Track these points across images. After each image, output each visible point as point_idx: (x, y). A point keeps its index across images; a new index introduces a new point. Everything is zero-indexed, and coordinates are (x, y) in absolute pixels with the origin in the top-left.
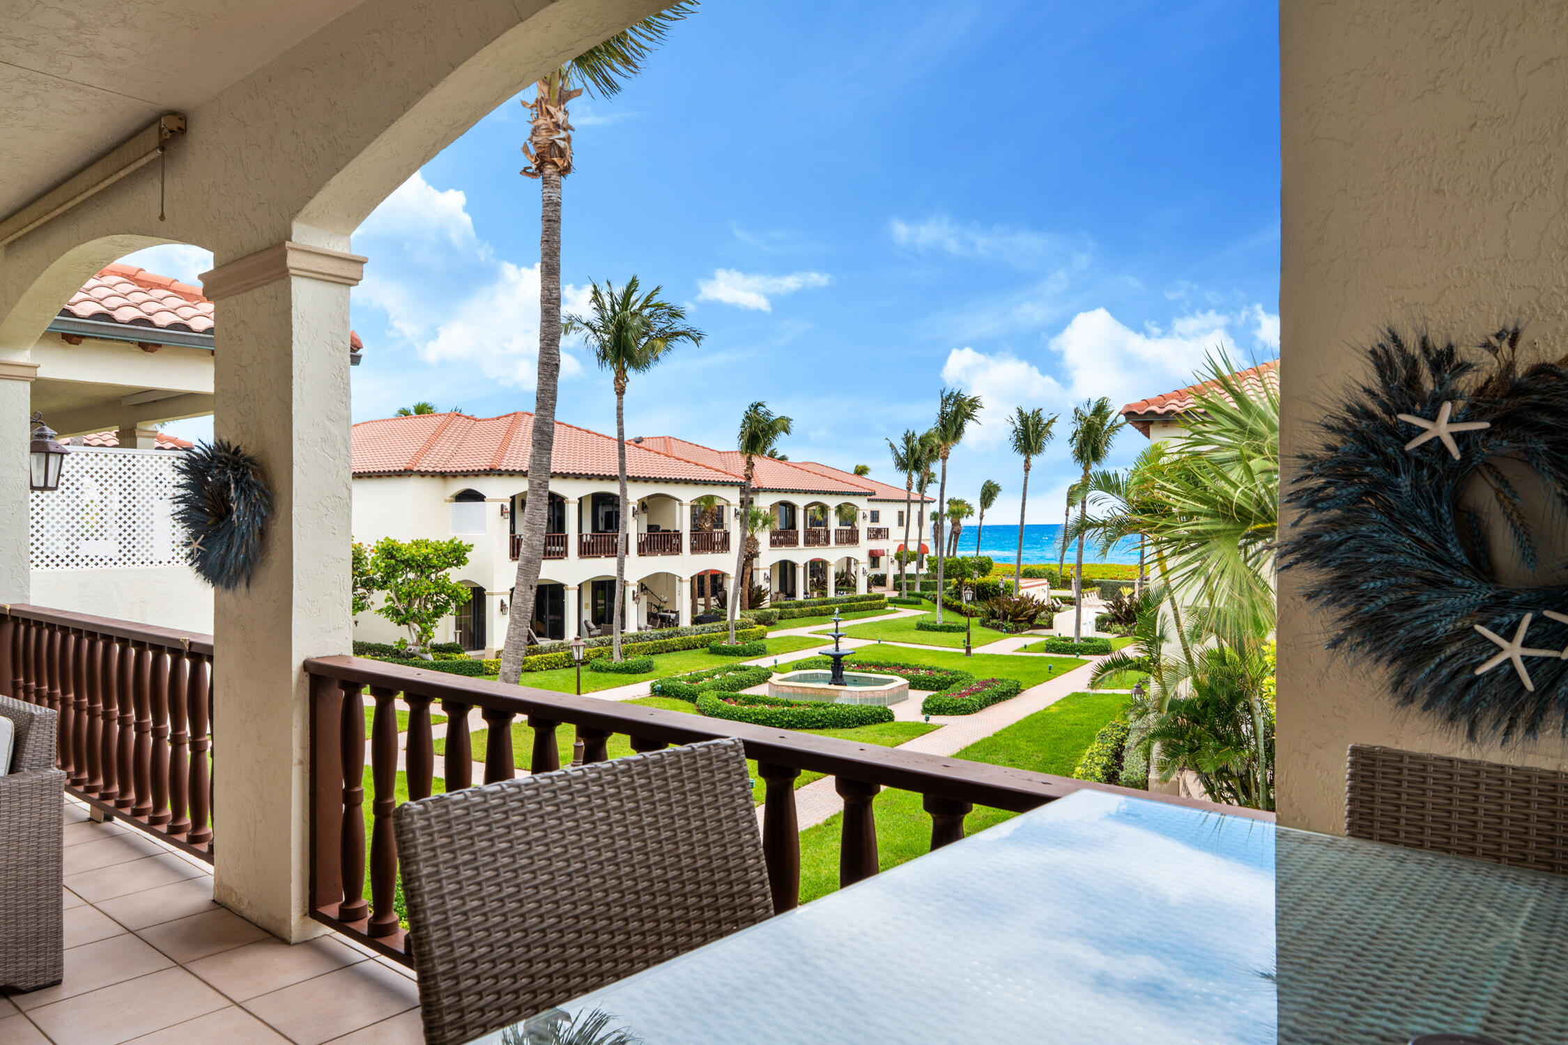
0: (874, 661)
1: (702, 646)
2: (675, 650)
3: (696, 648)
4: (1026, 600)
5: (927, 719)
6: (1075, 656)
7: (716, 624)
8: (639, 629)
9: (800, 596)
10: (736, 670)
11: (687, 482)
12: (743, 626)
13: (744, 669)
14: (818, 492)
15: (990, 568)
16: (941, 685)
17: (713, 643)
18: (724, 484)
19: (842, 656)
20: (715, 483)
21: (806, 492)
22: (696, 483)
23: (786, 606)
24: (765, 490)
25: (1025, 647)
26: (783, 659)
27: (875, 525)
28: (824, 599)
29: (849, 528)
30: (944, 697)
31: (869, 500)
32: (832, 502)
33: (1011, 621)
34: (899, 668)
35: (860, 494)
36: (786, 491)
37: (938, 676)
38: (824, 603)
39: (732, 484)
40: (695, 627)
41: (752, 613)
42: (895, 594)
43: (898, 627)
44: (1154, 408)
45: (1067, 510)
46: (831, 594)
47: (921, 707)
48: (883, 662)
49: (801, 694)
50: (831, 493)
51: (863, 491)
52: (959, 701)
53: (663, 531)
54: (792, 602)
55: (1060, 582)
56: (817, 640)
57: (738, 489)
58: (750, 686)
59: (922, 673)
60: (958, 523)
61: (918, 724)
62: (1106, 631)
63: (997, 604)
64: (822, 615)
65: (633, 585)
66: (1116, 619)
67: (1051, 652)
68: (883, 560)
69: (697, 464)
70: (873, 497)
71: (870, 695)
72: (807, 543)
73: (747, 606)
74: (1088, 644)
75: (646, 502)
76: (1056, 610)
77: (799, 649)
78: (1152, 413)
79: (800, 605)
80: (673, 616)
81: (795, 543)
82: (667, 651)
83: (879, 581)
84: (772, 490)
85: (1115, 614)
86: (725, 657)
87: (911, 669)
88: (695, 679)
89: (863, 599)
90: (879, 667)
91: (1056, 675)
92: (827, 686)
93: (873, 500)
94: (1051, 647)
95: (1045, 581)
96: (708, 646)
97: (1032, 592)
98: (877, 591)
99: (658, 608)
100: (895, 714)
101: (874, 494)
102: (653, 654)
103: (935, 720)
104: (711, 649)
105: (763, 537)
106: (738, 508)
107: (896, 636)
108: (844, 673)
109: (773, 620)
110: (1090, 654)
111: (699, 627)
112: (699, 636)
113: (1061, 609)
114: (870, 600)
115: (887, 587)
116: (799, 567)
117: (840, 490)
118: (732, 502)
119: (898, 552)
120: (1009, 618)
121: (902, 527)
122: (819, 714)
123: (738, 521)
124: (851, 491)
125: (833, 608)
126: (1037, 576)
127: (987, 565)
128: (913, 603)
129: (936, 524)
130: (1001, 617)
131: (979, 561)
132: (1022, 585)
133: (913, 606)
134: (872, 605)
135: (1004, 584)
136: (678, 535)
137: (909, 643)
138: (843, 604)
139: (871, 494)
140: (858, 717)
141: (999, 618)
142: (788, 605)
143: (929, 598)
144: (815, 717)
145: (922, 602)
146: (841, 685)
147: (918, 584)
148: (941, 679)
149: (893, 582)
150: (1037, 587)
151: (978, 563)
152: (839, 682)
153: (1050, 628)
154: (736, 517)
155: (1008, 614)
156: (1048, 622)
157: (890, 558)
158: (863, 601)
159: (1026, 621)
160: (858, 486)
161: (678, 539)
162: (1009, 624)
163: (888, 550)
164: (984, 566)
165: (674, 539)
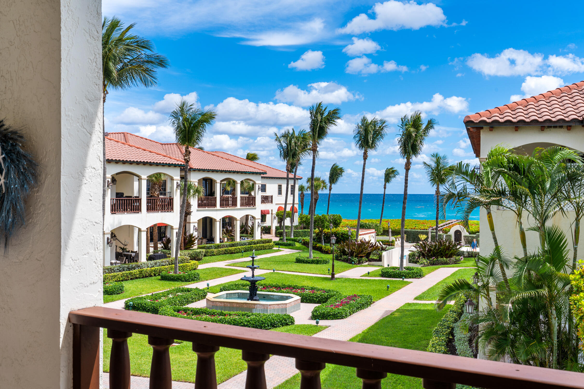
0: (274, 284)
1: (155, 275)
2: (137, 278)
3: (151, 276)
4: (363, 244)
5: (317, 323)
6: (401, 279)
7: (164, 260)
8: (112, 264)
9: (218, 242)
10: (182, 291)
11: (145, 164)
12: (182, 261)
13: (188, 290)
14: (230, 172)
15: (340, 222)
16: (322, 300)
17: (164, 273)
18: (170, 165)
19: (257, 281)
20: (164, 165)
21: (222, 171)
22: (151, 164)
23: (208, 248)
24: (195, 170)
25: (369, 273)
26: (213, 283)
27: (264, 194)
28: (233, 243)
29: (247, 195)
30: (325, 308)
31: (262, 177)
32: (238, 179)
33: (355, 257)
34: (292, 288)
35: (256, 173)
36: (208, 171)
37: (318, 293)
38: (233, 245)
39: (175, 166)
40: (150, 262)
41: (187, 252)
42: (277, 239)
43: (283, 261)
44: (484, 118)
45: (385, 185)
46: (238, 239)
47: (310, 314)
48: (280, 284)
49: (230, 307)
50: (238, 172)
51: (260, 171)
52: (337, 311)
53: (127, 197)
54: (212, 245)
55: (382, 231)
56: (233, 270)
57: (179, 168)
58: (193, 302)
59: (307, 292)
60: (316, 193)
61: (311, 326)
62: (416, 262)
63: (346, 245)
64: (232, 253)
65: (107, 234)
66: (422, 255)
67: (385, 277)
68: (268, 217)
69: (150, 152)
70: (265, 175)
71: (276, 307)
72: (221, 205)
73: (183, 248)
74: (408, 271)
75: (116, 177)
76: (383, 249)
77: (221, 276)
78: (484, 122)
79: (218, 247)
80: (133, 254)
81: (215, 205)
82: (131, 279)
83: (266, 230)
84: (199, 170)
85: (421, 252)
86: (172, 282)
87: (299, 289)
88: (155, 297)
89: (258, 242)
90: (278, 288)
91: (392, 292)
92: (245, 301)
93: (264, 178)
94: (385, 274)
95: (374, 231)
96: (159, 275)
97: (367, 238)
98: (266, 237)
99: (123, 249)
100: (295, 319)
101: (266, 173)
102: (122, 281)
103: (322, 323)
104: (162, 277)
105: (194, 202)
106: (179, 182)
107: (284, 267)
108: (258, 292)
109: (200, 257)
110: (410, 278)
111: (152, 262)
112: (153, 268)
113: (387, 249)
114: (263, 243)
115: (272, 234)
116: (216, 221)
117: (242, 171)
118: (175, 178)
119: (279, 212)
120: (354, 254)
121: (280, 195)
122: (246, 321)
123: (179, 191)
124: (251, 171)
125: (239, 249)
126: (368, 227)
127: (338, 220)
128: (290, 245)
129: (302, 193)
130: (349, 254)
131: (333, 217)
132: (360, 233)
133: (291, 247)
134: (264, 246)
135: (350, 233)
136: (138, 200)
137: (293, 272)
138: (244, 246)
139: (263, 173)
140: (271, 322)
141: (348, 254)
142: (210, 247)
143: (300, 242)
144: (242, 323)
145: (297, 245)
146: (255, 300)
147: (293, 232)
148: (321, 296)
149: (276, 231)
150: (370, 235)
151: (332, 219)
152: (254, 298)
153: (381, 261)
154: (177, 187)
155: (354, 252)
156: (379, 257)
157: (273, 215)
158: (258, 244)
159: (365, 256)
160: (255, 168)
161: (138, 202)
162: (355, 259)
163: (272, 210)
164: (336, 221)
165: (136, 202)
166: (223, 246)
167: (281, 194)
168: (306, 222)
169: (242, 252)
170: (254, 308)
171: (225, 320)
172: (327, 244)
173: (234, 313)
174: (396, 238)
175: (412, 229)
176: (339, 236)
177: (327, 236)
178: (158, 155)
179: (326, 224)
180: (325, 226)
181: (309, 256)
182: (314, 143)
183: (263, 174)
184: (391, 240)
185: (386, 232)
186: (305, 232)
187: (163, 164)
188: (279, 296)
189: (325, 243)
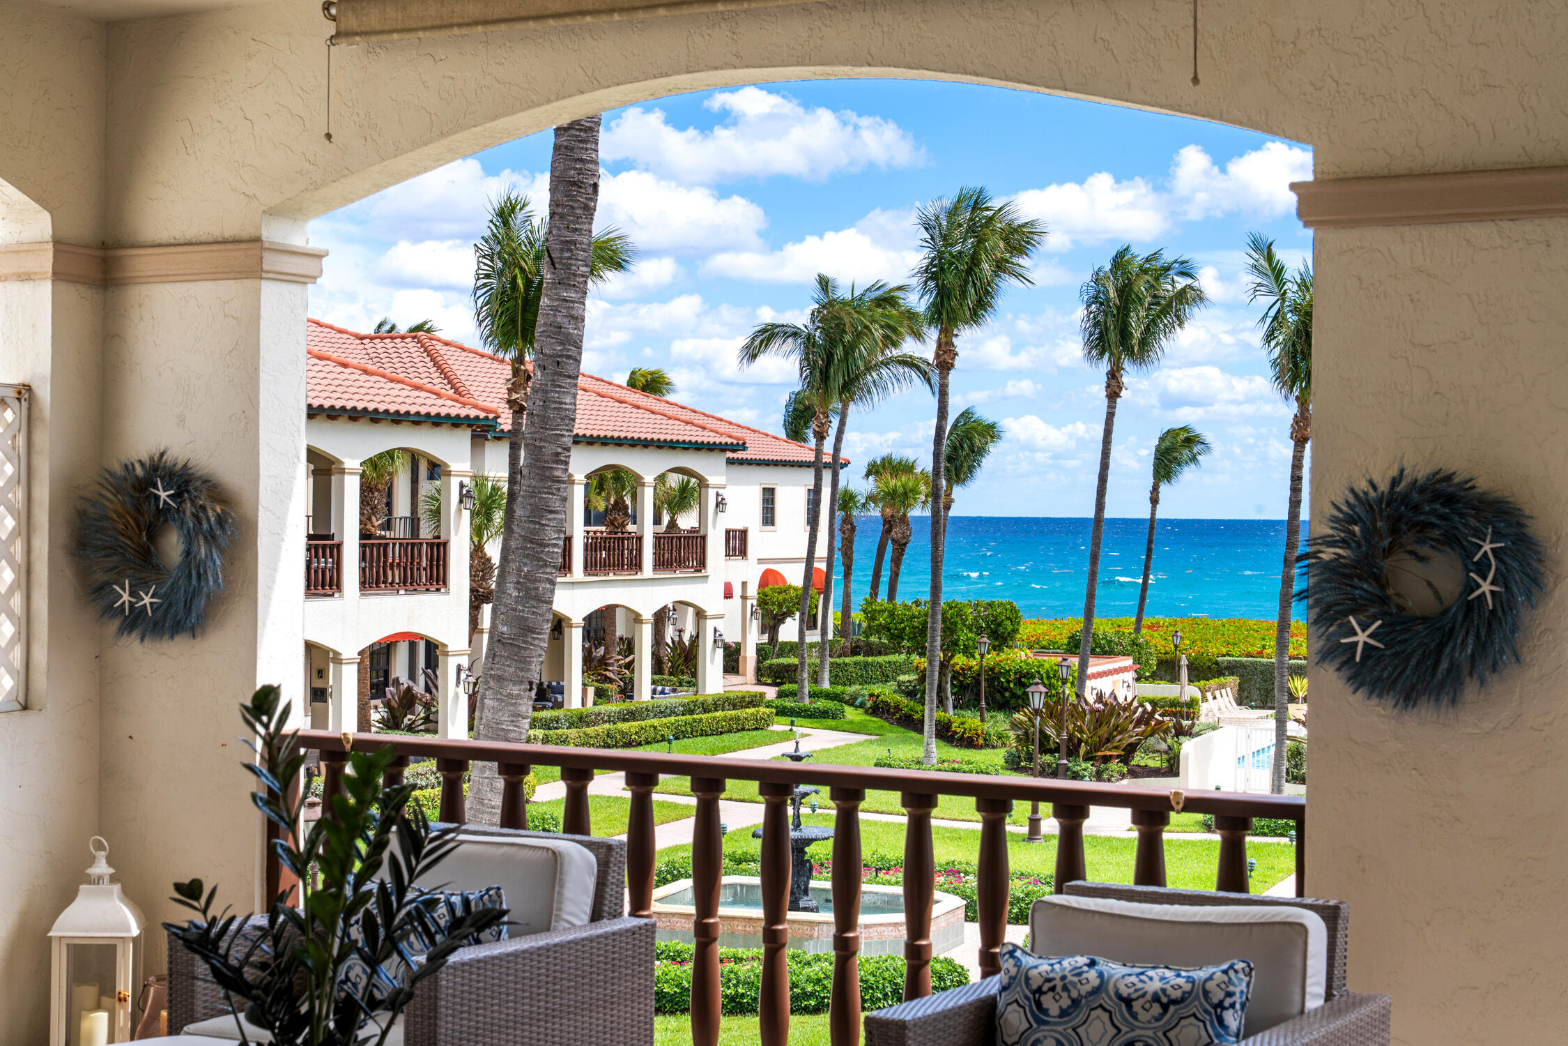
4: (1109, 711)
11: (355, 415)
14: (619, 443)
15: (1015, 631)
18: (439, 421)
19: (809, 842)
20: (418, 420)
22: (375, 417)
23: (547, 725)
28: (628, 706)
31: (731, 462)
32: (648, 467)
33: (1086, 759)
35: (711, 448)
38: (632, 715)
39: (456, 422)
42: (773, 694)
45: (1155, 489)
46: (645, 692)
50: (646, 444)
51: (724, 440)
54: (558, 713)
55: (1155, 662)
57: (468, 433)
60: (903, 516)
64: (629, 744)
70: (735, 455)
76: (1183, 731)
89: (717, 704)
91: (1266, 883)
93: (742, 462)
95: (1129, 662)
97: (1105, 685)
98: (737, 684)
101: (743, 447)
106: (467, 482)
108: (811, 883)
113: (1196, 729)
114: (735, 707)
115: (745, 675)
116: (571, 626)
117: (662, 437)
118: (454, 467)
119: (767, 589)
120: (1083, 749)
121: (770, 528)
122: (809, 980)
123: (466, 514)
124: (694, 439)
125: (655, 728)
126: (1102, 648)
127: (1008, 622)
128: (824, 714)
129: (847, 520)
130: (1064, 749)
131: (990, 611)
132: (1090, 671)
133: (831, 722)
134: (738, 719)
135: (1065, 669)
136: (332, 547)
137: (877, 812)
138: (672, 719)
139: (734, 448)
140: (896, 984)
141: (1057, 750)
142: (551, 720)
143: (857, 703)
144: (797, 986)
145: (851, 714)
146: (806, 909)
147: (827, 667)
148: (1027, 895)
149: (759, 662)
150: (1115, 677)
151: (985, 619)
152: (802, 904)
153: (1177, 774)
154: (461, 501)
155: (1080, 741)
156: (1168, 761)
157: (749, 603)
158: (716, 710)
159: (1118, 757)
160: (704, 428)
161: (331, 557)
162: (1084, 765)
163: (744, 584)
164: (999, 625)
165: (324, 556)
166: (597, 719)
167: (773, 523)
168: (889, 630)
169: (670, 742)
170: (811, 937)
171: (737, 978)
172: (963, 712)
173: (750, 954)
174: (1203, 691)
175: (1249, 655)
176: (1008, 682)
177: (961, 682)
178: (393, 385)
179: (964, 636)
180: (961, 643)
181: (922, 755)
182: (944, 340)
183: (734, 451)
184: (1186, 698)
185: (1167, 669)
186: (866, 664)
187: (416, 419)
188: (885, 894)
189: (955, 707)
